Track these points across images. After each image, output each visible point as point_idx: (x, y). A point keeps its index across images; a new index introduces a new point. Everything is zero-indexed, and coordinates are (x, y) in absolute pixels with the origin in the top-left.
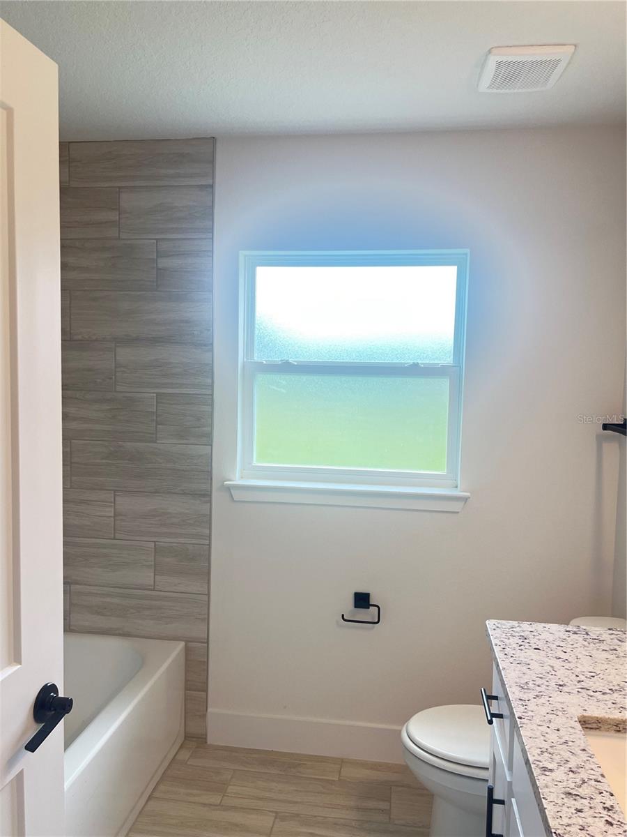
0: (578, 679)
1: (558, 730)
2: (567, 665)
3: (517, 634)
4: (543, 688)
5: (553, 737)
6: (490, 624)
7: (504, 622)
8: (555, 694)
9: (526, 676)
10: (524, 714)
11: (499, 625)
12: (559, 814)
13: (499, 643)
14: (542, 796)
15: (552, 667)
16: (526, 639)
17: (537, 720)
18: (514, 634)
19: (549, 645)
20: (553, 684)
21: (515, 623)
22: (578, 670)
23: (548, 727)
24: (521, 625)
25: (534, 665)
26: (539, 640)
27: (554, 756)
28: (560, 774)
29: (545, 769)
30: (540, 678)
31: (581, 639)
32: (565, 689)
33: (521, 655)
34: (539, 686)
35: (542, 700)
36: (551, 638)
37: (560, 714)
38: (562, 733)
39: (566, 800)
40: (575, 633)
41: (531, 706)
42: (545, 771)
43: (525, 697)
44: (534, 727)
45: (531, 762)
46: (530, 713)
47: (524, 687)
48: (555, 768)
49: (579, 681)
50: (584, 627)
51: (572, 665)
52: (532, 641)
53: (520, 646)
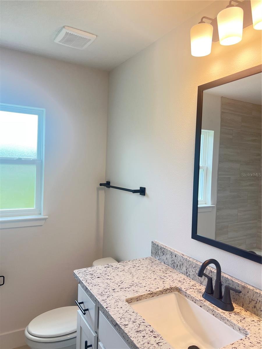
0: (118, 285)
1: (122, 308)
2: (112, 281)
3: (88, 274)
4: (108, 293)
5: (121, 311)
6: (76, 272)
7: (81, 269)
8: (113, 294)
9: (100, 290)
10: (107, 306)
11: (79, 272)
12: (139, 341)
13: (84, 279)
14: (130, 337)
15: (107, 283)
16: (92, 274)
17: (113, 307)
18: (87, 274)
19: (102, 274)
20: (111, 290)
21: (85, 269)
22: (116, 281)
23: (118, 308)
24: (88, 269)
25: (101, 285)
26: (97, 273)
27: (126, 319)
28: (131, 325)
29: (125, 325)
30: (106, 289)
31: (111, 269)
32: (116, 290)
33: (94, 282)
34: (106, 292)
35: (111, 298)
36: (101, 272)
37: (119, 301)
38: (123, 308)
39: (138, 334)
40: (108, 267)
41: (108, 302)
42: (125, 326)
43: (104, 298)
44: (113, 310)
45: (119, 324)
46: (109, 305)
47: (101, 295)
48: (128, 323)
49: (119, 286)
50: (110, 264)
51: (113, 280)
52: (95, 275)
53: (92, 278)
